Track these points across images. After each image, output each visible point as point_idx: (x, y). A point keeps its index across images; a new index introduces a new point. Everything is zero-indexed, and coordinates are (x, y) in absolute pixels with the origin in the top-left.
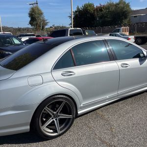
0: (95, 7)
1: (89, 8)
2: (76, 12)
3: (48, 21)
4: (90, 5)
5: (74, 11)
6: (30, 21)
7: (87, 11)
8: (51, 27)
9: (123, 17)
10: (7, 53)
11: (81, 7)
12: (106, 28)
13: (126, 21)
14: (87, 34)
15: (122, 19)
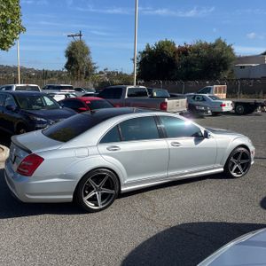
0: (177, 46)
1: (166, 48)
2: (144, 52)
3: (96, 65)
4: (169, 44)
5: (142, 51)
6: (67, 64)
7: (162, 53)
8: (101, 73)
9: (221, 67)
10: (39, 119)
11: (153, 45)
12: (192, 84)
13: (225, 75)
14: (155, 94)
15: (220, 71)
